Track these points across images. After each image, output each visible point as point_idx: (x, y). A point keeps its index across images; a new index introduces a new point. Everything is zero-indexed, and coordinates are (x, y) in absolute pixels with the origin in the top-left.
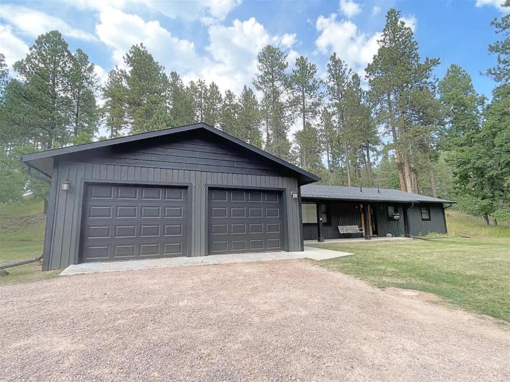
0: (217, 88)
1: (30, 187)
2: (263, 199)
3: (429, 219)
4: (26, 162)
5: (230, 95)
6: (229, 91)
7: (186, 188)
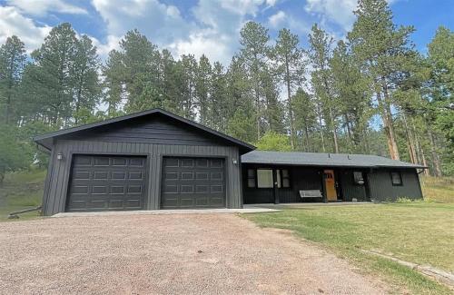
0: (207, 60)
1: (37, 158)
2: (209, 165)
3: (401, 185)
4: (36, 142)
5: (219, 67)
6: (218, 63)
7: (145, 157)
